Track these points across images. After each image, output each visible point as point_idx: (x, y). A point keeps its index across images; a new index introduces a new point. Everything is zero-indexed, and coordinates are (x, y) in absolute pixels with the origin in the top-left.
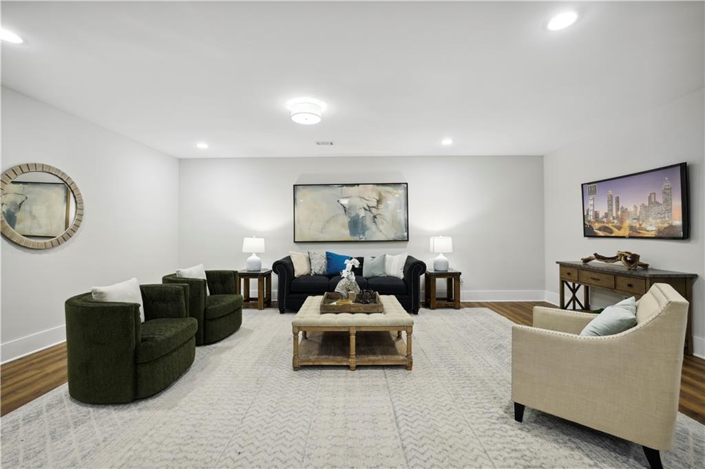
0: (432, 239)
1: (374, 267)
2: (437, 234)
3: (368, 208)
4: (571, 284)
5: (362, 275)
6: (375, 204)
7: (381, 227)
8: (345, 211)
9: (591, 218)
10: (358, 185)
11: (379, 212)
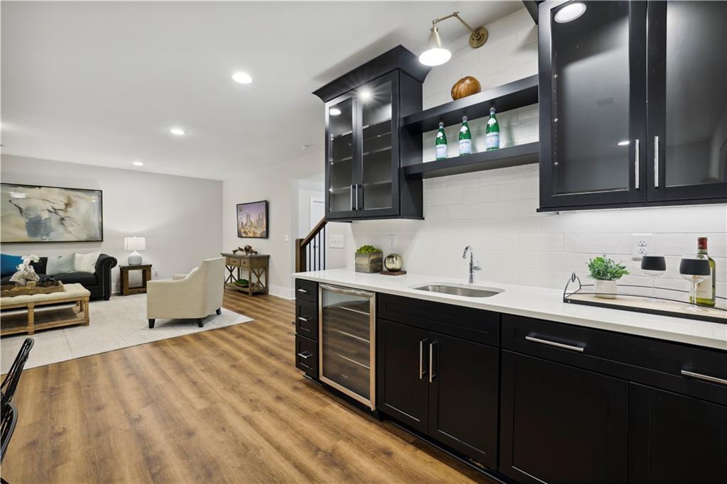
0: (126, 239)
1: (60, 265)
2: (131, 235)
3: (53, 210)
4: (229, 267)
5: (45, 273)
6: (63, 207)
7: (71, 229)
8: (21, 212)
9: (240, 226)
10: (40, 187)
11: (68, 214)
